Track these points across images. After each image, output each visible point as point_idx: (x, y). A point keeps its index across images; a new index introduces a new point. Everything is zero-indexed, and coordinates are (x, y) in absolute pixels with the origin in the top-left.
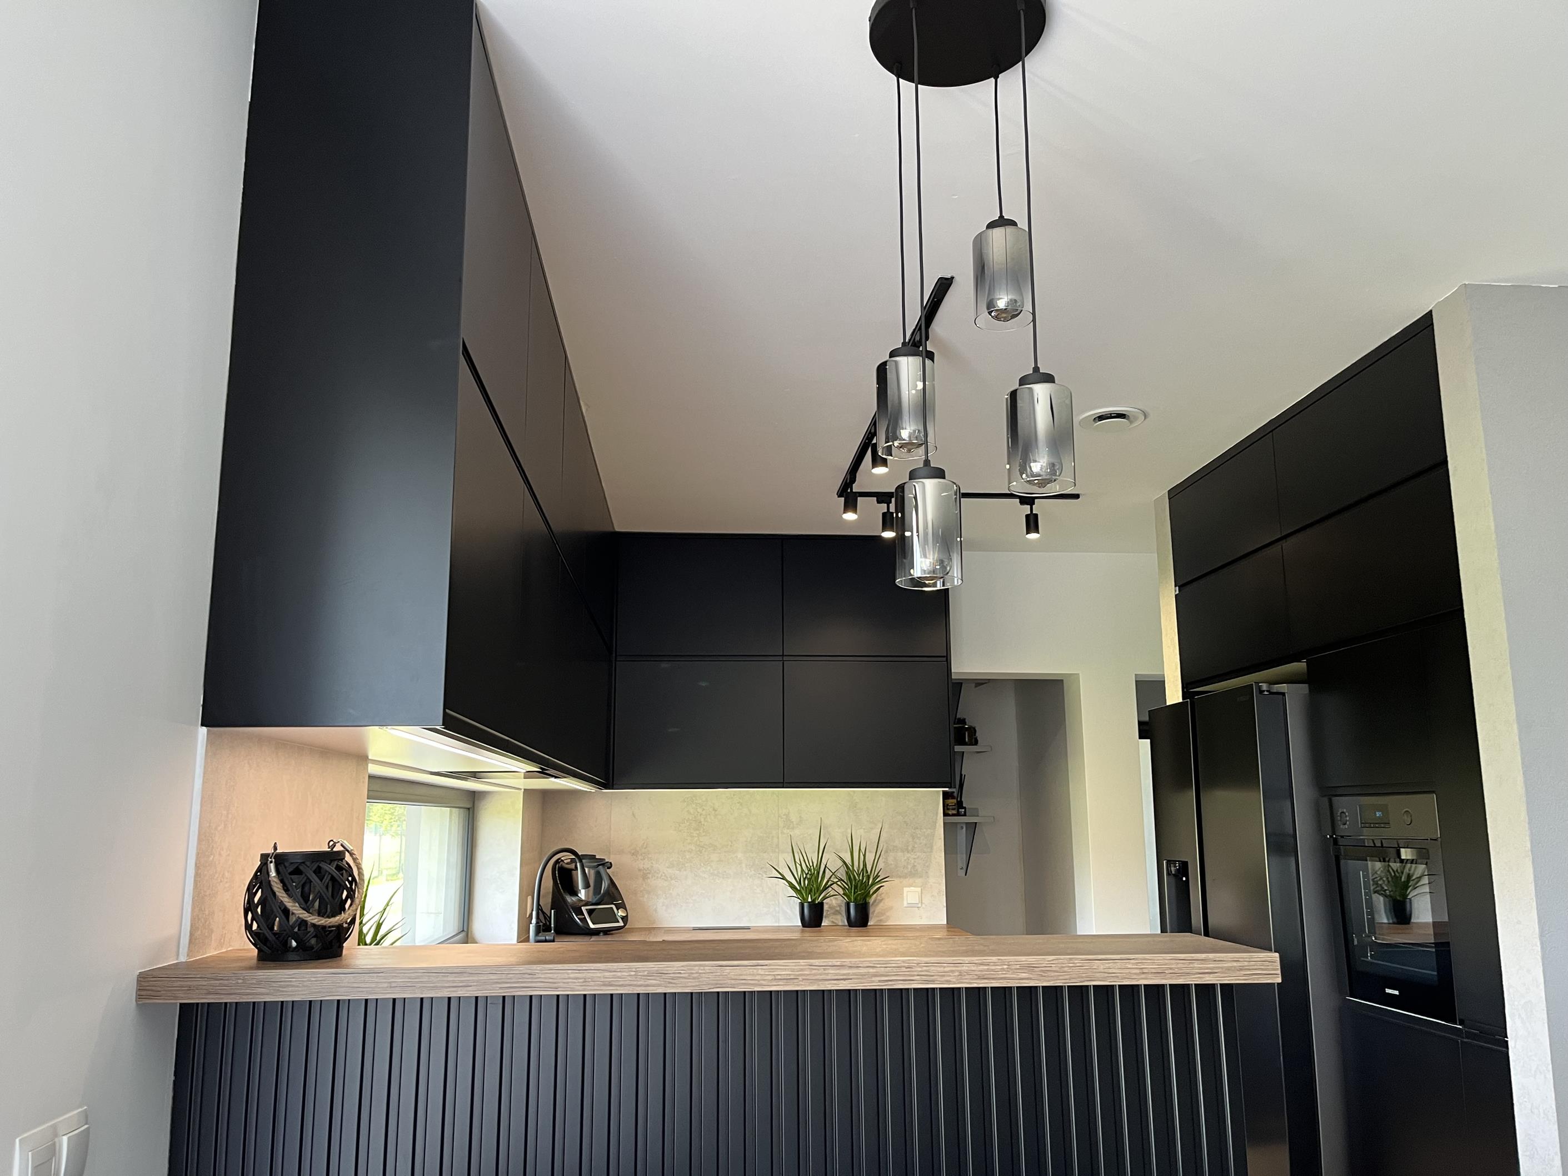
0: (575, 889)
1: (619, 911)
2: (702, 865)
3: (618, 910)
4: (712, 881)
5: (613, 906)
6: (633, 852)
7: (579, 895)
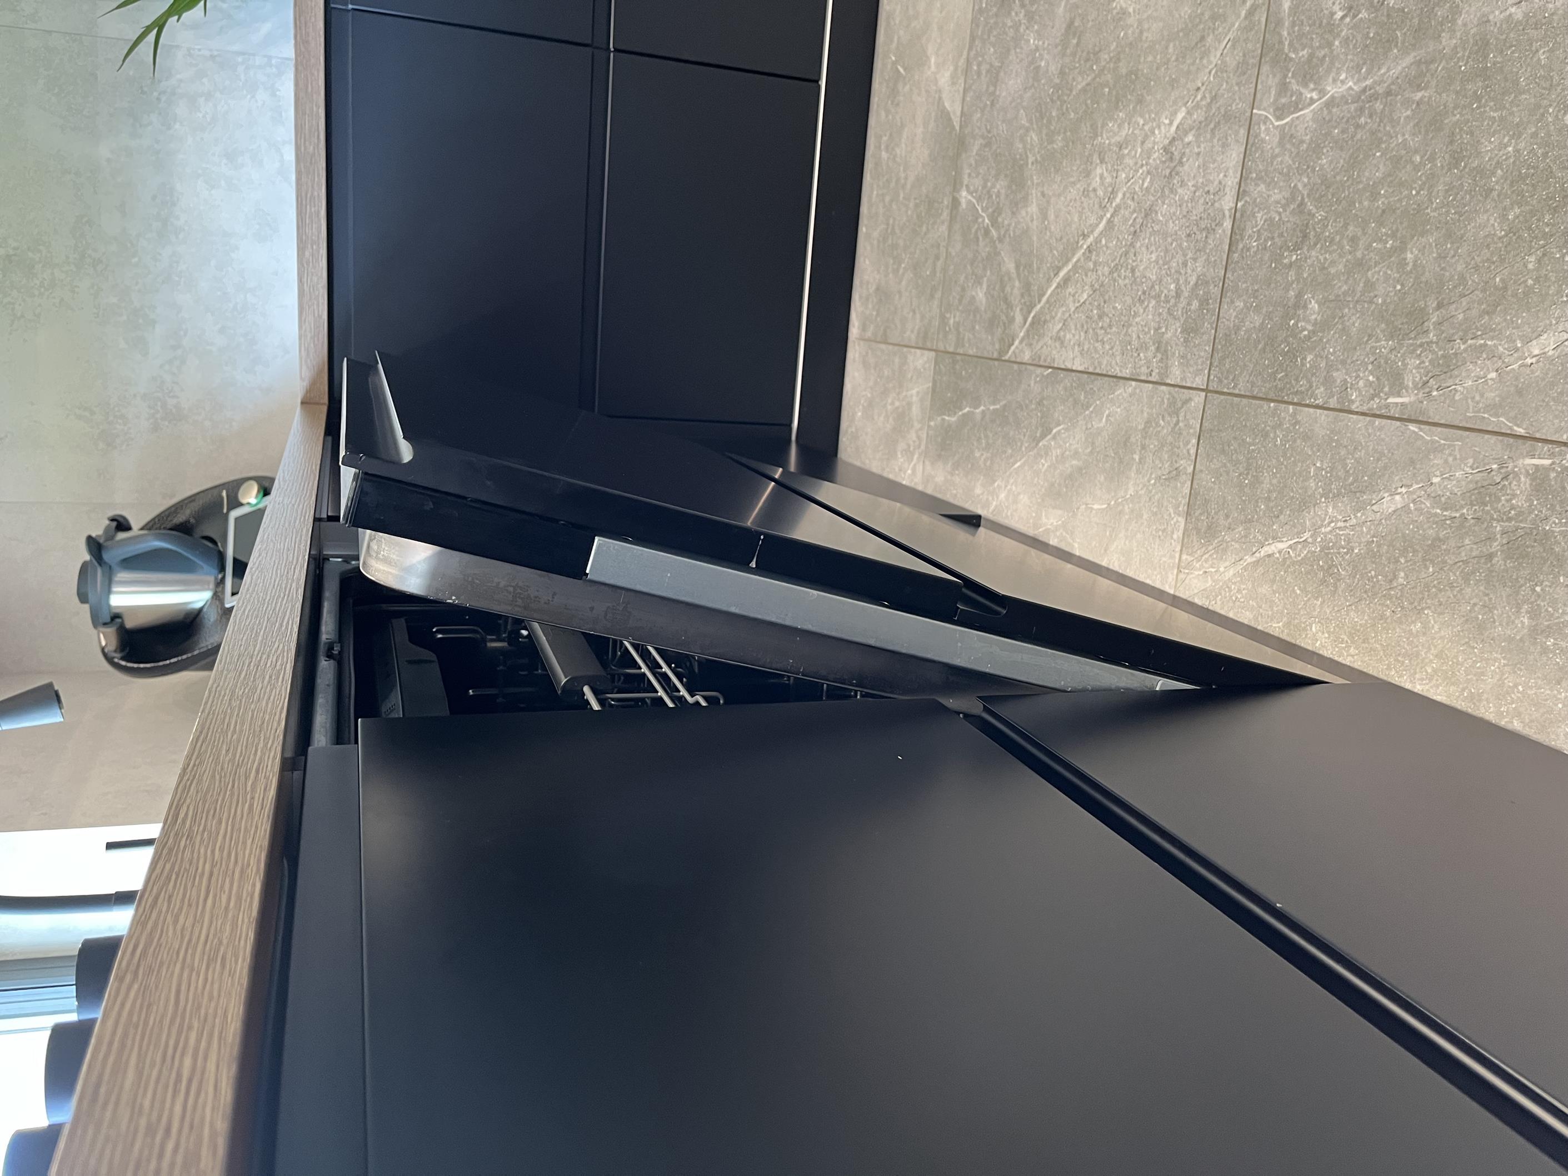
0: (181, 617)
1: (244, 501)
2: (136, 259)
3: (242, 505)
4: (181, 236)
5: (235, 514)
6: (101, 445)
7: (198, 605)
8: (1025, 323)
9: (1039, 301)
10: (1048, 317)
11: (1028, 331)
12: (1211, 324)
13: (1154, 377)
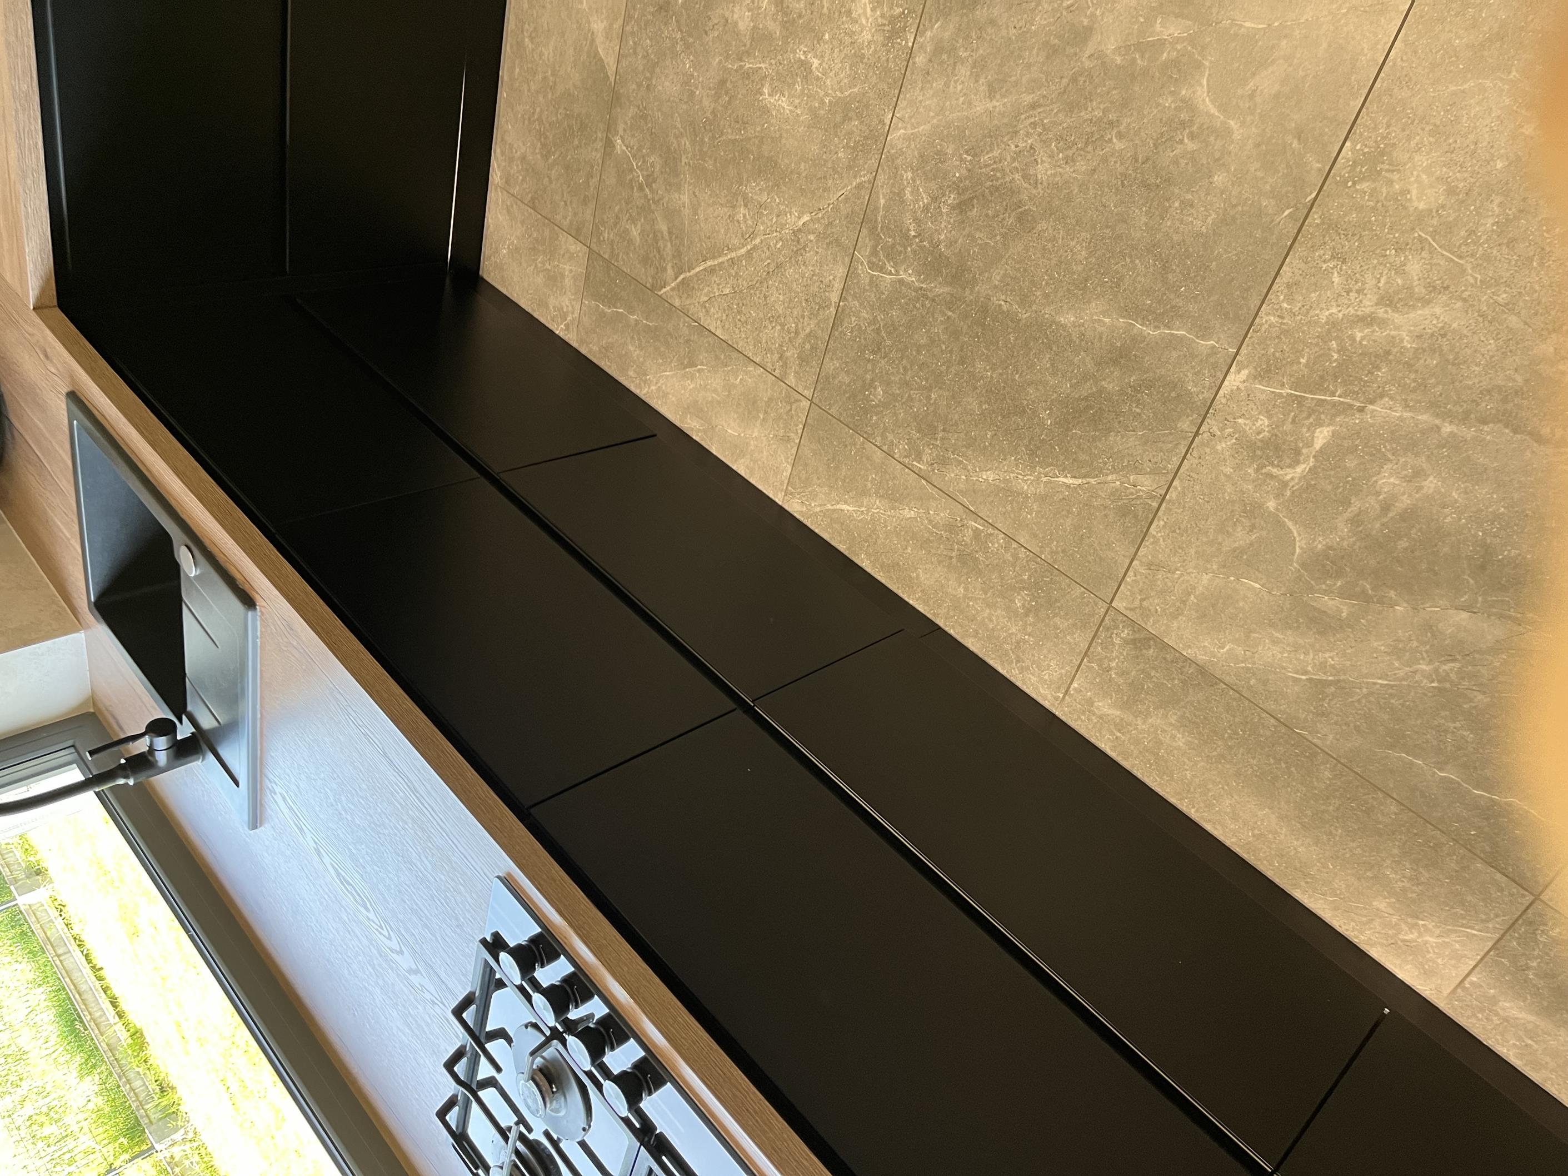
8: (676, 278)
9: (689, 271)
10: (696, 287)
11: (678, 285)
12: (818, 364)
13: (777, 373)
